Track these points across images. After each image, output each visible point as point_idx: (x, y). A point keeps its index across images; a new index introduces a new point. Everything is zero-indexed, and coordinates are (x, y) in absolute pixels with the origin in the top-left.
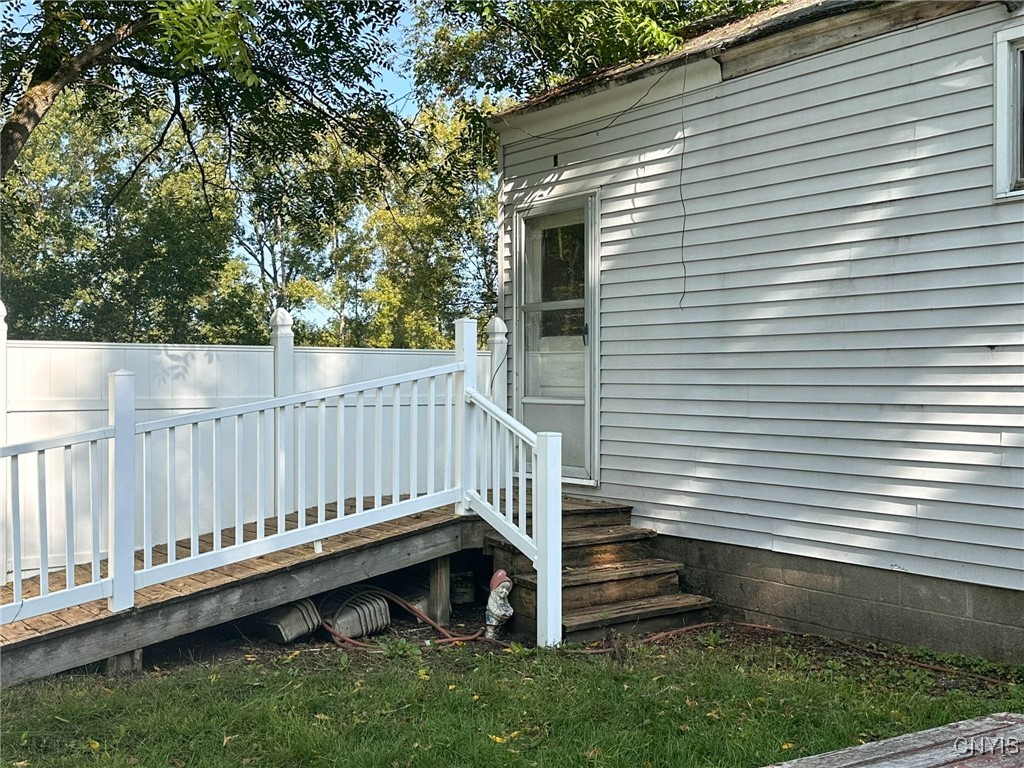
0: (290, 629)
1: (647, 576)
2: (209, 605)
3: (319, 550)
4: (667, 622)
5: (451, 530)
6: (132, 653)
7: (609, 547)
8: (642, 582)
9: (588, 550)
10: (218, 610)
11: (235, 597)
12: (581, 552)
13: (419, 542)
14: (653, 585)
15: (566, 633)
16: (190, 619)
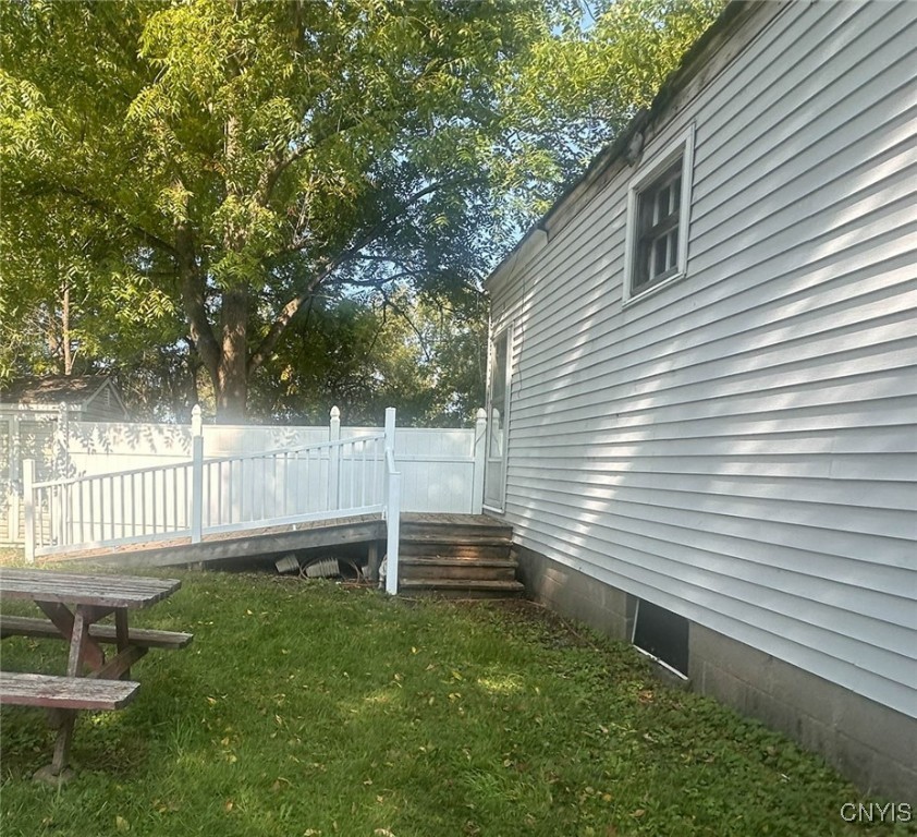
0: (282, 566)
1: (485, 567)
2: (233, 547)
3: (295, 529)
4: (483, 594)
5: (372, 526)
6: (198, 563)
7: (473, 548)
8: (482, 570)
9: (455, 548)
10: (237, 551)
11: (246, 545)
12: (450, 548)
13: (351, 531)
14: (492, 573)
15: (400, 588)
16: (225, 552)
